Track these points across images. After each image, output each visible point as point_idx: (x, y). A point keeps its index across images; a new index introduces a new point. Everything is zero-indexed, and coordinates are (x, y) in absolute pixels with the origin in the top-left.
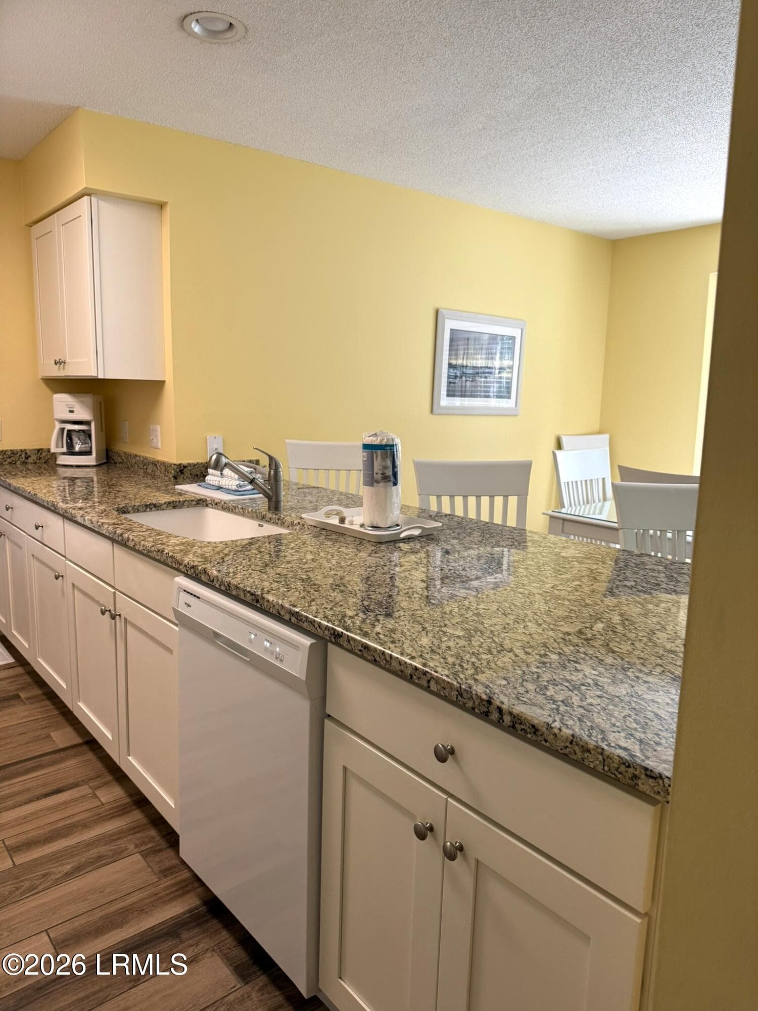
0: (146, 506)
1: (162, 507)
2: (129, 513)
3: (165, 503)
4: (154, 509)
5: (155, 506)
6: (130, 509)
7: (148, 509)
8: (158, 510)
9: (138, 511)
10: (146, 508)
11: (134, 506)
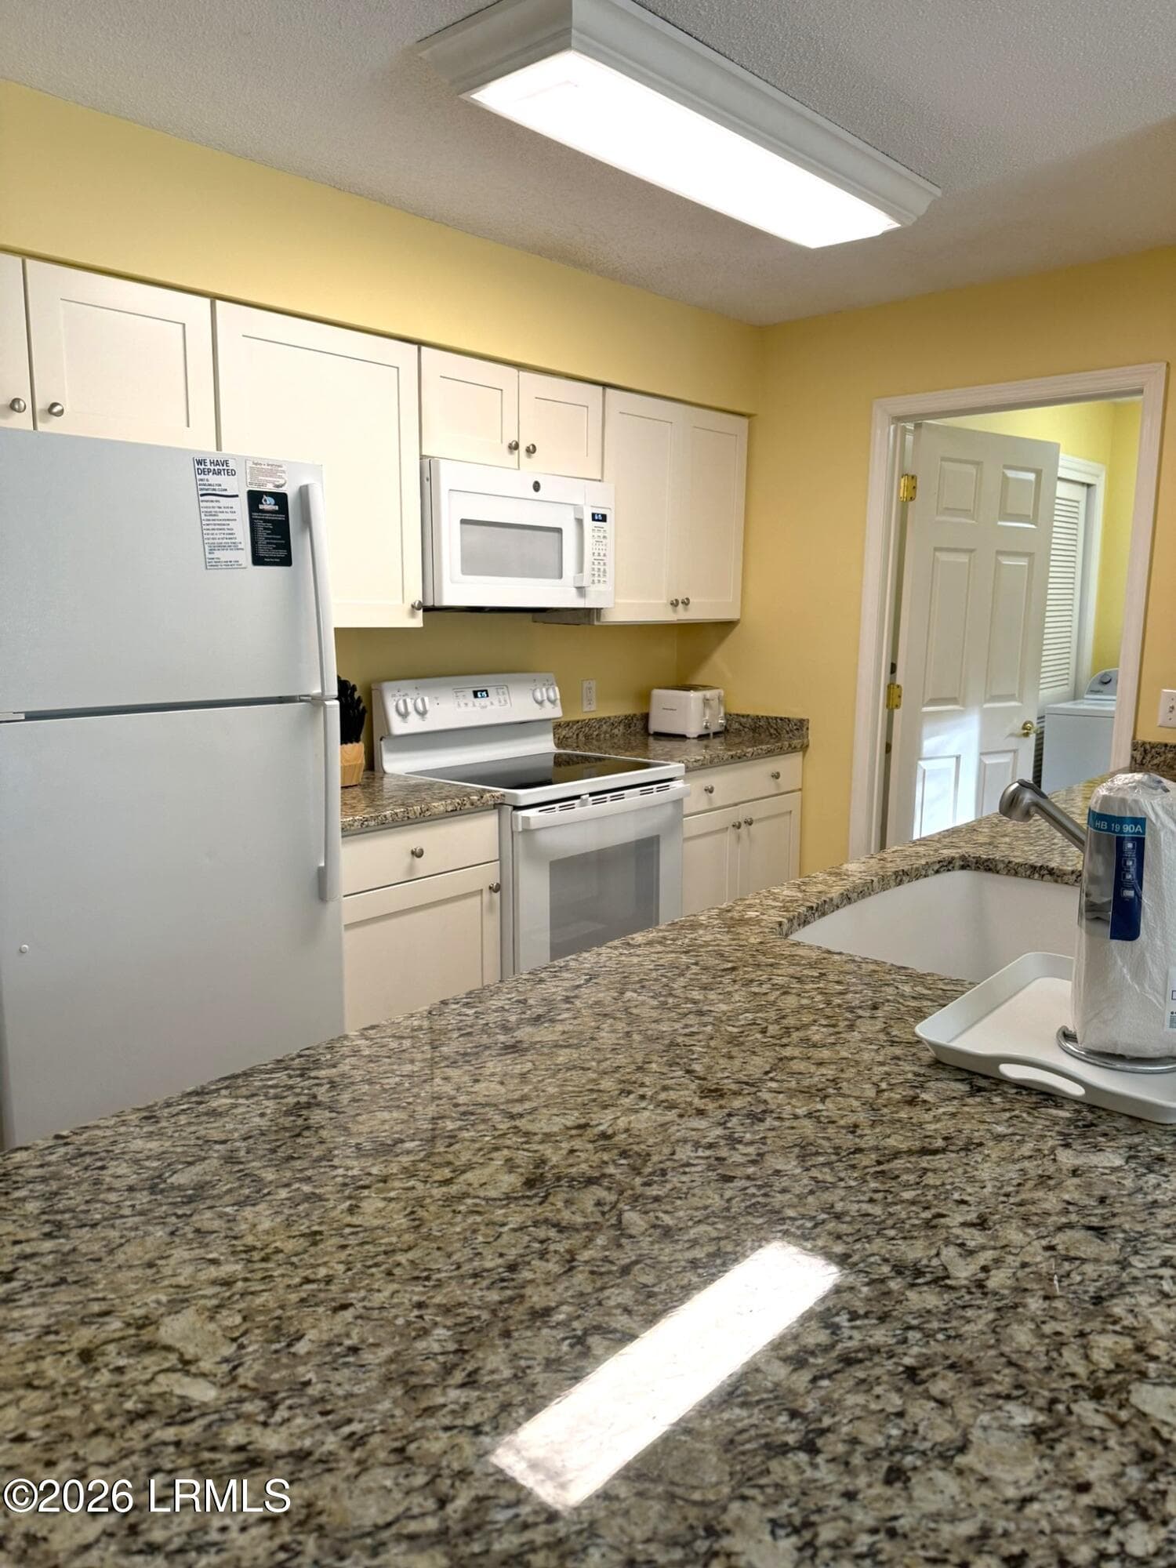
0: (1033, 868)
1: (1066, 878)
2: (998, 872)
3: (1073, 872)
4: (1048, 877)
5: (1051, 872)
6: (1001, 866)
7: (1036, 876)
8: (1056, 881)
9: (1016, 874)
10: (1033, 873)
11: (1010, 862)
